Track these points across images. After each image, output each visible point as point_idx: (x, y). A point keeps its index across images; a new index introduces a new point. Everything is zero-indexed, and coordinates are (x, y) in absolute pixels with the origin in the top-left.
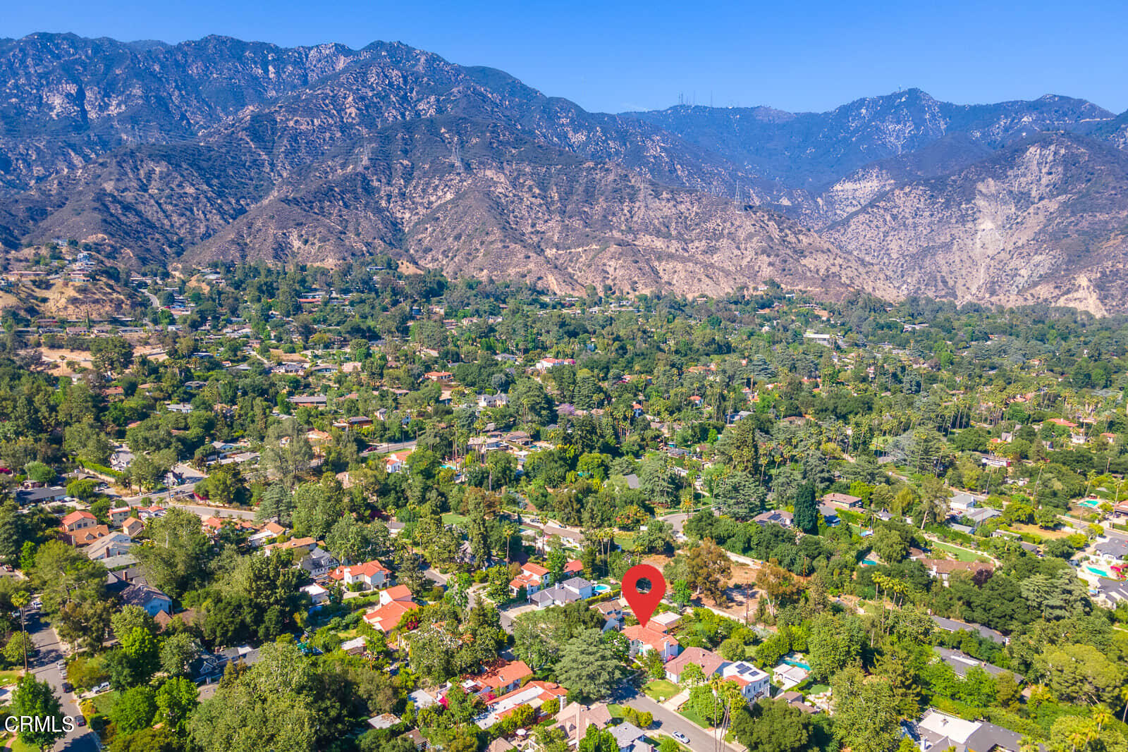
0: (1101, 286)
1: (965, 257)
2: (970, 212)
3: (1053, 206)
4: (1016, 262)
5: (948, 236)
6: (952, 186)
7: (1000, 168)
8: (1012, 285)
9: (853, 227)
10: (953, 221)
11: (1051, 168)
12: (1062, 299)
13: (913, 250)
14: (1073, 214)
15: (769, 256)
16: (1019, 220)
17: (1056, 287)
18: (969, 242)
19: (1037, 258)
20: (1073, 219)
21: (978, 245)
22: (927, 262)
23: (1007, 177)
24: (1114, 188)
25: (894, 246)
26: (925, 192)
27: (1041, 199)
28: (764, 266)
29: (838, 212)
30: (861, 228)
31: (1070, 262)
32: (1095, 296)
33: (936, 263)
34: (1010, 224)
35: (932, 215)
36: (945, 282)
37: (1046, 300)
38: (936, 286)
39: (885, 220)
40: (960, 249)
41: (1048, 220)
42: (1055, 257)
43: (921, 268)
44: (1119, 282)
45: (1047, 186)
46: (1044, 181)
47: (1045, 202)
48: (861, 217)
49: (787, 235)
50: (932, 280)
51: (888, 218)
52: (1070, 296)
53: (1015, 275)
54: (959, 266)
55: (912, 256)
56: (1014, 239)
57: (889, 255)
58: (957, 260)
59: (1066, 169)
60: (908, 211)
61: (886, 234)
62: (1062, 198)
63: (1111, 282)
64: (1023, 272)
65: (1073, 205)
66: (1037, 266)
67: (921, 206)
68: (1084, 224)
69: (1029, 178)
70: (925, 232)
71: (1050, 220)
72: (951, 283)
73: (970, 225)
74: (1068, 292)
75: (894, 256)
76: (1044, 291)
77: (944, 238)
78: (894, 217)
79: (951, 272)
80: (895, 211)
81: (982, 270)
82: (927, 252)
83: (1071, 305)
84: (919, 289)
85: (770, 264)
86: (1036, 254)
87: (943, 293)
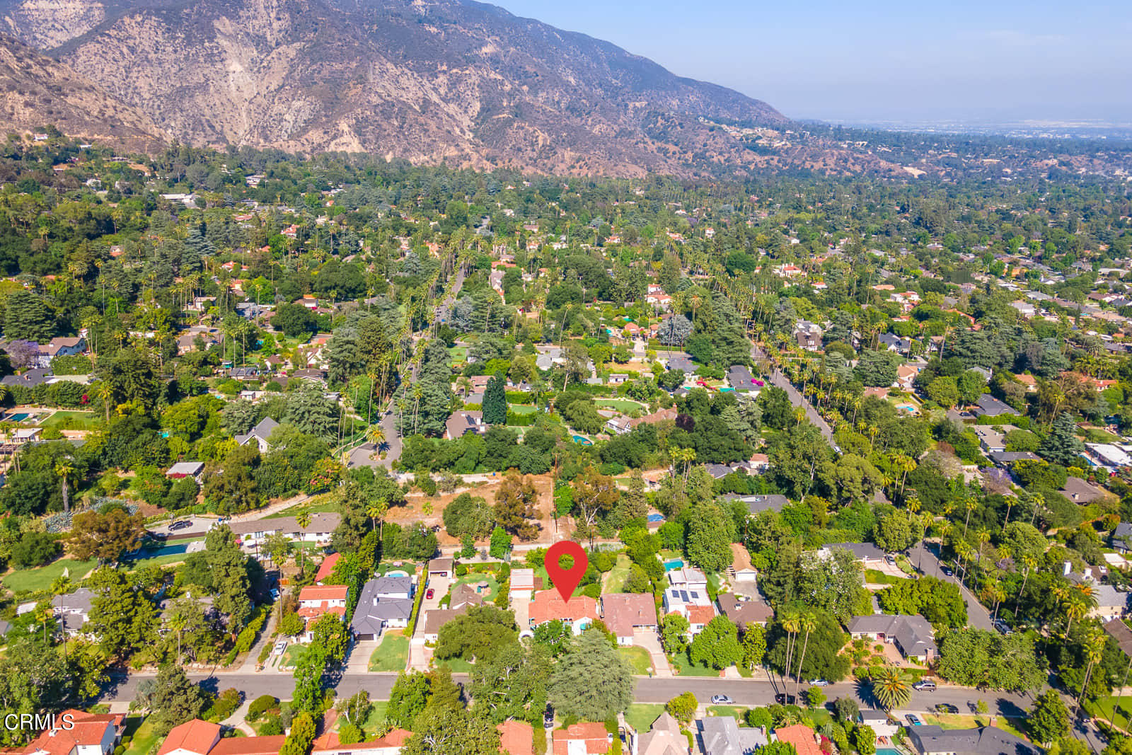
0: (358, 130)
1: (225, 101)
2: (215, 52)
3: (291, 51)
4: (278, 108)
5: (201, 76)
6: (187, 20)
7: (231, 7)
8: (281, 130)
9: (83, 58)
10: (202, 60)
11: (278, 14)
12: (333, 143)
13: (165, 89)
14: (313, 62)
15: (21, 93)
16: (265, 64)
17: (325, 133)
18: (223, 83)
19: (297, 104)
20: (315, 67)
21: (233, 88)
22: (186, 104)
23: (240, 17)
24: (339, 40)
25: (142, 83)
26: (159, 23)
27: (278, 44)
28: (19, 107)
29: (38, 36)
30: (95, 60)
31: (326, 108)
32: (356, 141)
33: (197, 106)
34: (257, 68)
35: (175, 51)
36: (212, 127)
37: (319, 145)
38: (204, 131)
39: (122, 53)
40: (217, 91)
41: (292, 66)
42: (312, 103)
43: (182, 111)
44: (371, 127)
45: (280, 31)
46: (276, 25)
47: (283, 48)
48: (92, 47)
49: (29, 66)
50: (197, 124)
51: (125, 50)
52: (338, 140)
53: (281, 121)
54: (221, 109)
55: (168, 97)
56: (265, 83)
57: (139, 94)
58: (218, 103)
59: (292, 16)
60: (147, 44)
61: (128, 70)
62: (297, 45)
63: (364, 127)
64: (287, 117)
65: (310, 53)
66: (299, 111)
67: (160, 39)
68: (325, 72)
69: (262, 22)
70: (173, 70)
71: (293, 67)
72: (218, 128)
73: (219, 66)
74: (335, 137)
75: (147, 96)
76: (315, 136)
77: (198, 78)
78: (132, 50)
79: (215, 116)
80: (131, 42)
81: (244, 114)
82: (183, 92)
83: (341, 149)
84: (186, 133)
85: (27, 104)
86: (294, 99)
87: (214, 138)
